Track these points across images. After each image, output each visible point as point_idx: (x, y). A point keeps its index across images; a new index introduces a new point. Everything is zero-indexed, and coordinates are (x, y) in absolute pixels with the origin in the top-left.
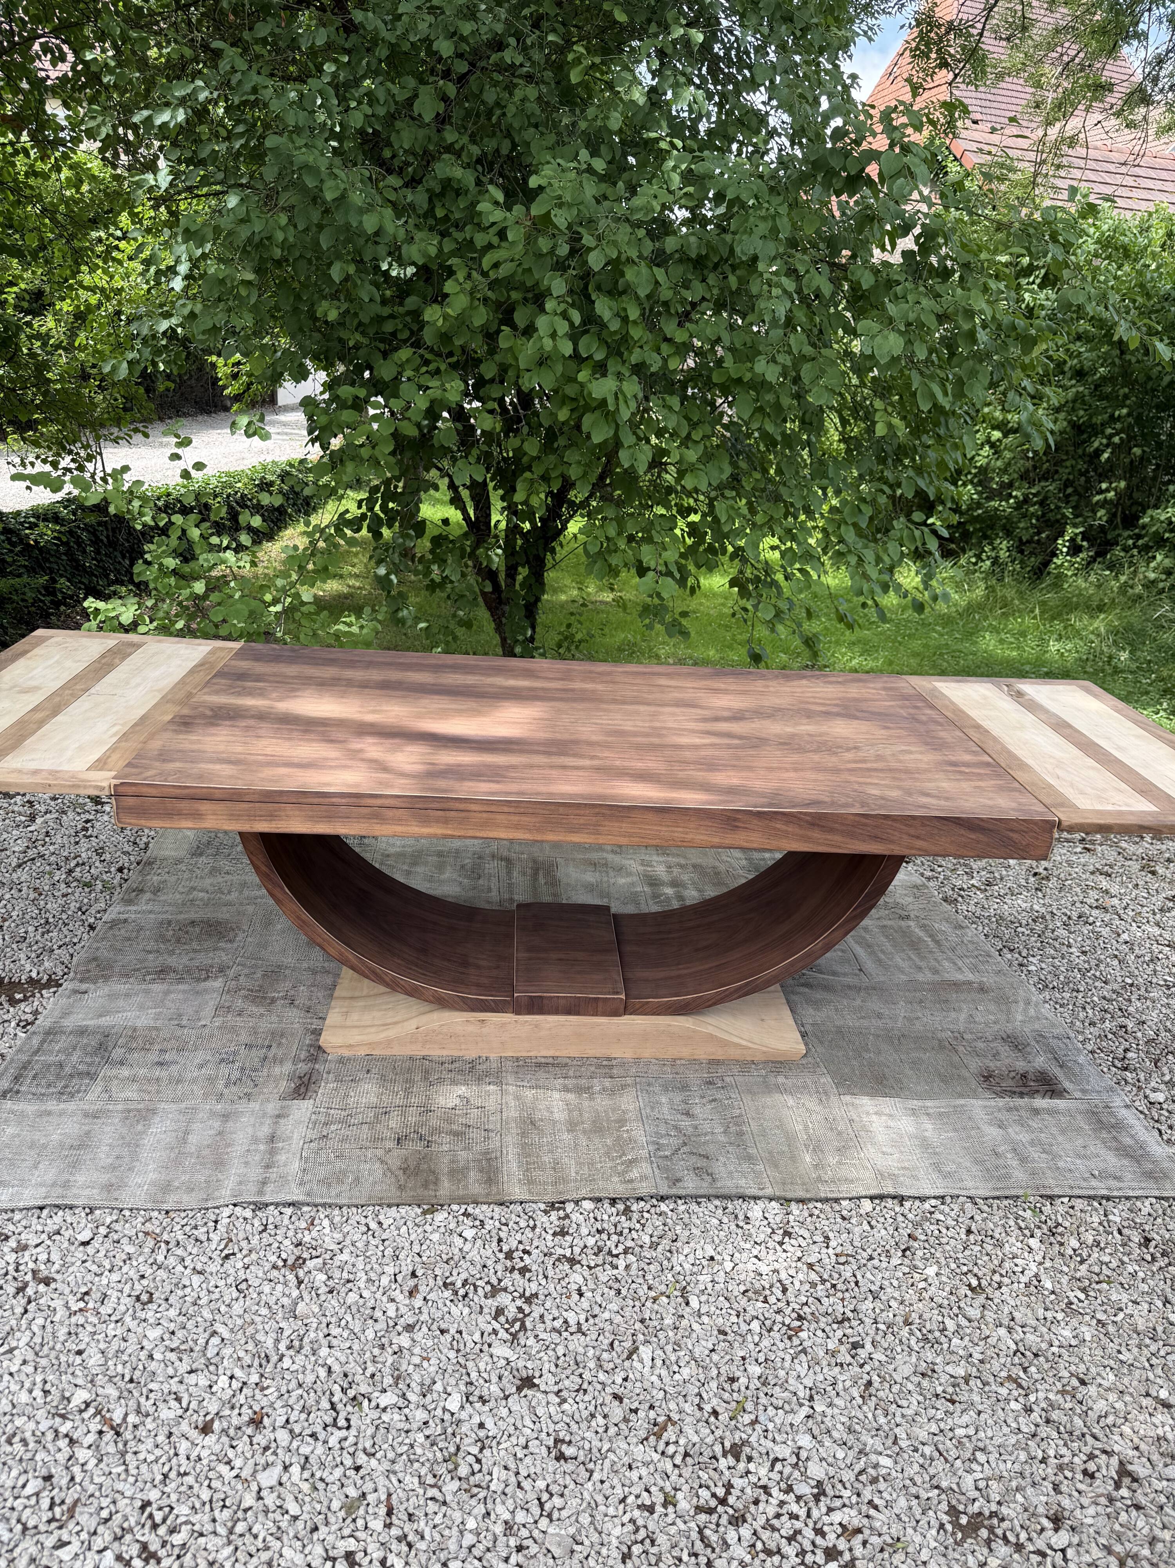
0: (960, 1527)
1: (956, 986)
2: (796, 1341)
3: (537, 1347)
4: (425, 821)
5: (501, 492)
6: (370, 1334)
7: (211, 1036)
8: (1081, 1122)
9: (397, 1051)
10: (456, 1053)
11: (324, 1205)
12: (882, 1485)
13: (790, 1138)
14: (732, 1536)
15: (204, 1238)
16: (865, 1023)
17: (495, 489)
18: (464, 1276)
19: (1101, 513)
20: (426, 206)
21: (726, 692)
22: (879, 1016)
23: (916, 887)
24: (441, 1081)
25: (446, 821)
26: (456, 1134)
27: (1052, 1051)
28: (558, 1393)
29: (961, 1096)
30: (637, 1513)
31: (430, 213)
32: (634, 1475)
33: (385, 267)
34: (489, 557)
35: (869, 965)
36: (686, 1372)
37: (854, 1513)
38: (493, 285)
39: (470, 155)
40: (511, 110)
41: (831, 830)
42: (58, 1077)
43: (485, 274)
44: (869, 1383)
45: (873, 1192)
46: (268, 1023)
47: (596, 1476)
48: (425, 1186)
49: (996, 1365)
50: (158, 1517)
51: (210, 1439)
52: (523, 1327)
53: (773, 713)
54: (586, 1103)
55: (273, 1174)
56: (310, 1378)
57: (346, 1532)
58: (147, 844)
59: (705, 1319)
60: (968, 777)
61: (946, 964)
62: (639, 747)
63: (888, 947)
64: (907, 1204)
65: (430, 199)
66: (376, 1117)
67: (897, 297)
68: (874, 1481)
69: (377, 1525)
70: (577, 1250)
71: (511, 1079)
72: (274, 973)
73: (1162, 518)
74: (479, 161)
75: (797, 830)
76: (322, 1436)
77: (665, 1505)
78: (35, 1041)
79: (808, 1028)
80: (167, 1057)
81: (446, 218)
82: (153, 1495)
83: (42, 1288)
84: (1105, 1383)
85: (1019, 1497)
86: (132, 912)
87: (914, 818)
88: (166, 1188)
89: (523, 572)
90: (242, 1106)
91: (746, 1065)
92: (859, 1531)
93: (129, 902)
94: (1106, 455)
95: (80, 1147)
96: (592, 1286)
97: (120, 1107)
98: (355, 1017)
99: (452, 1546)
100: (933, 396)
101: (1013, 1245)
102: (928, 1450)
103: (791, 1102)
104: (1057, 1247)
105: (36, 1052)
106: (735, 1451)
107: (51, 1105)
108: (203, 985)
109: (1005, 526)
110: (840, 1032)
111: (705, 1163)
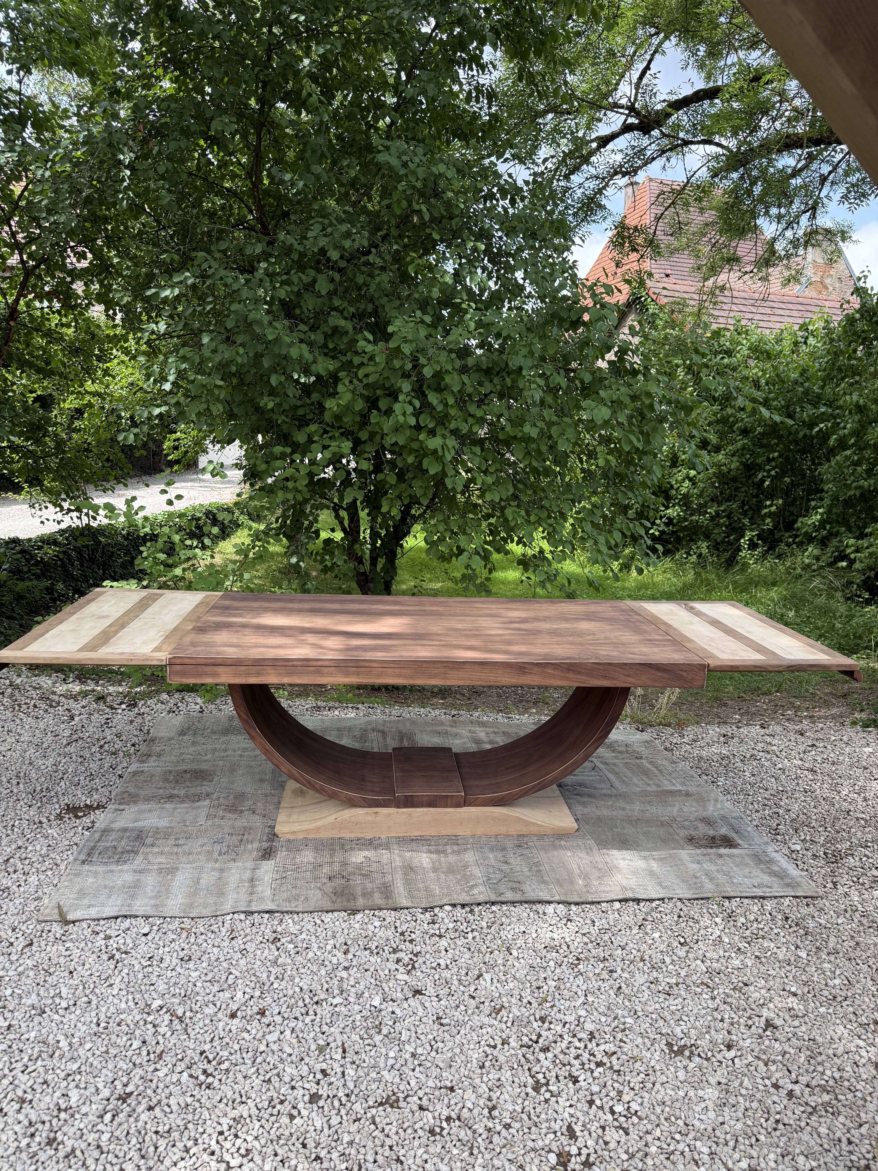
0: (674, 1051)
1: (671, 793)
2: (576, 970)
3: (422, 976)
4: (347, 674)
5: (367, 511)
6: (323, 972)
7: (207, 830)
8: (748, 860)
9: (324, 835)
10: (360, 835)
11: (287, 912)
12: (627, 1032)
13: (570, 873)
14: (542, 1056)
15: (217, 930)
16: (615, 813)
17: (362, 510)
18: (376, 944)
19: (768, 520)
20: (322, 342)
21: (516, 610)
22: (623, 809)
23: (646, 742)
24: (352, 849)
26: (364, 875)
27: (731, 825)
28: (437, 996)
29: (674, 849)
30: (487, 1048)
31: (325, 346)
32: (484, 1031)
33: (296, 377)
34: (362, 550)
35: (617, 783)
36: (511, 985)
37: (612, 1045)
38: (367, 386)
39: (348, 312)
40: (373, 287)
41: (579, 673)
42: (114, 853)
43: (360, 381)
44: (620, 988)
45: (620, 897)
46: (241, 822)
47: (462, 1032)
48: (348, 900)
49: (694, 978)
50: (211, 1057)
51: (236, 1021)
52: (414, 967)
53: (545, 619)
54: (443, 859)
55: (255, 897)
56: (290, 992)
57: (321, 1059)
58: (149, 730)
59: (522, 961)
60: (658, 646)
61: (665, 782)
62: (466, 636)
63: (629, 774)
64: (642, 904)
65: (325, 338)
66: (314, 867)
67: (606, 387)
68: (623, 1030)
69: (338, 1057)
70: (443, 931)
71: (395, 847)
72: (241, 797)
73: (809, 523)
74: (353, 316)
75: (560, 673)
76: (301, 1018)
77: (503, 1044)
78: (97, 836)
79: (579, 816)
80: (180, 842)
81: (335, 348)
82: (207, 1047)
83: (124, 956)
84: (759, 985)
85: (707, 1036)
86: (145, 767)
87: (625, 664)
88: (191, 905)
89: (381, 562)
90: (230, 865)
91: (541, 837)
92: (615, 1053)
93: (143, 762)
94: (767, 483)
95: (134, 887)
96: (452, 946)
97: (156, 867)
98: (295, 817)
99: (382, 1065)
100: (631, 442)
101: (706, 921)
102: (654, 1016)
103: (569, 854)
104: (732, 923)
105: (99, 841)
106: (543, 1020)
107: (113, 867)
108: (197, 804)
109: (704, 532)
110: (599, 819)
111: (517, 885)
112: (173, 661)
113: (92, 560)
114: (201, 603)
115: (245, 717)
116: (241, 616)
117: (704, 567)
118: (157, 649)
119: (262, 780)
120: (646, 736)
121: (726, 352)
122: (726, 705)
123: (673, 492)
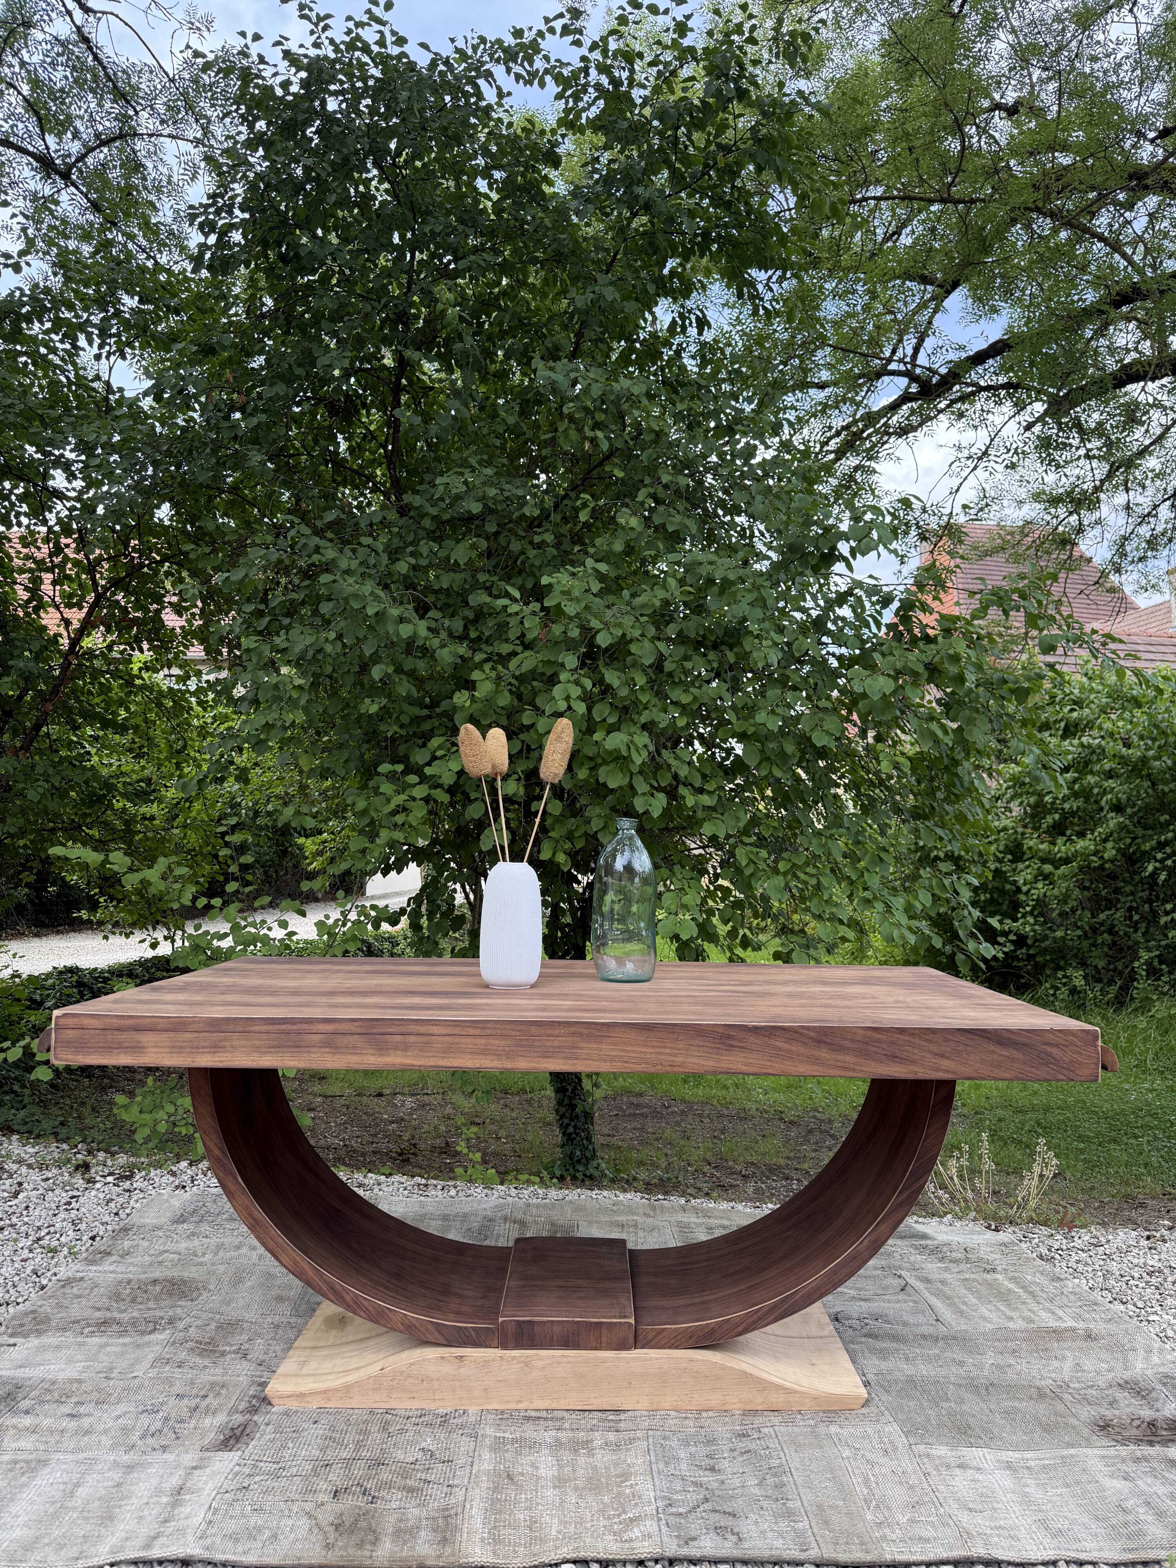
1: (1057, 1333)
7: (140, 1387)
9: (355, 1402)
10: (427, 1405)
13: (845, 1492)
16: (944, 1372)
22: (961, 1364)
23: (1004, 1246)
24: (403, 1432)
26: (411, 1490)
29: (1070, 1445)
35: (947, 1314)
45: (954, 1556)
46: (211, 1374)
54: (582, 1460)
55: (169, 1528)
58: (129, 1215)
61: (1043, 1314)
63: (970, 1298)
66: (314, 1469)
71: (490, 1430)
72: (231, 1327)
79: (871, 1377)
80: (82, 1410)
86: (92, 1272)
90: (152, 1458)
91: (789, 1414)
93: (92, 1262)
94: (1162, 878)
97: (8, 1458)
98: (313, 1365)
103: (846, 1453)
108: (147, 1338)
109: (1076, 956)
110: (911, 1381)
111: (728, 1522)
119: (280, 1299)
120: (1002, 1237)
121: (1075, 703)
122: (1142, 1205)
123: (1022, 897)
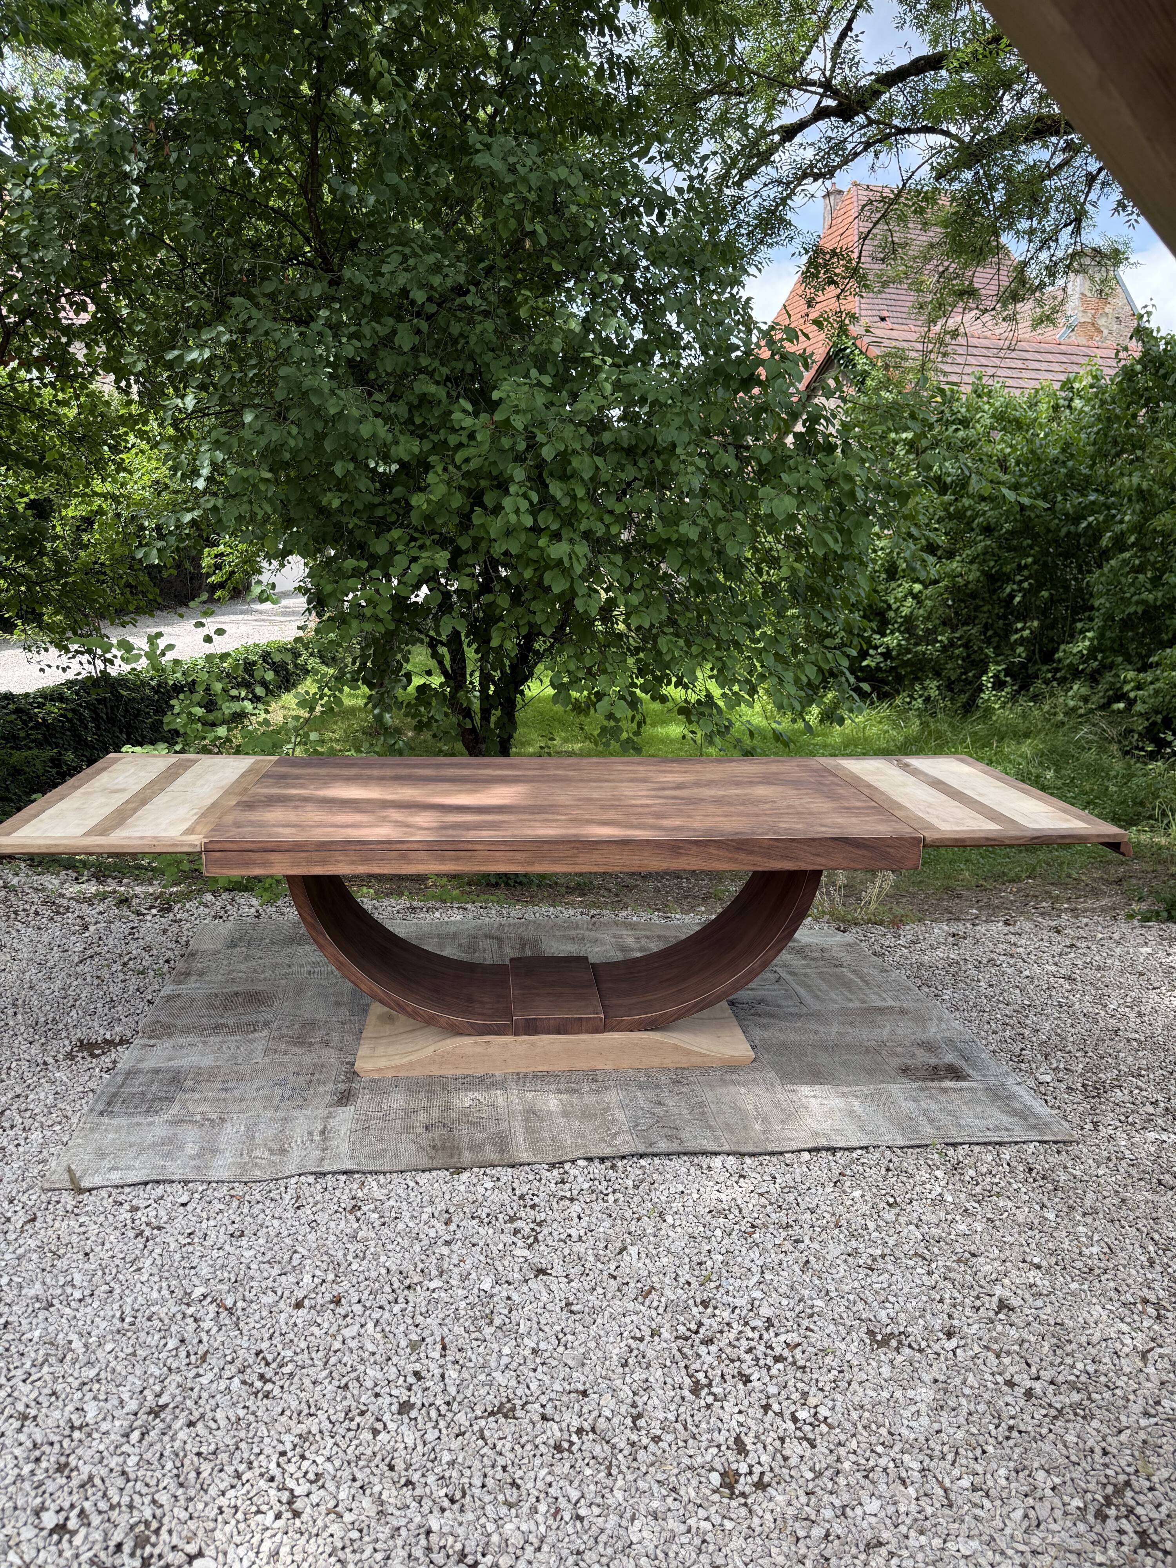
0: (877, 1342)
1: (880, 1010)
2: (750, 1240)
3: (547, 1250)
4: (442, 860)
5: (475, 646)
6: (417, 1248)
7: (264, 1069)
8: (981, 1096)
9: (418, 1072)
10: (467, 1072)
11: (370, 1172)
12: (816, 1318)
13: (743, 1114)
14: (703, 1350)
15: (278, 1197)
16: (805, 1037)
17: (469, 646)
18: (487, 1211)
19: (1020, 650)
20: (406, 415)
21: (671, 772)
22: (816, 1032)
23: (849, 945)
24: (456, 1089)
25: (457, 859)
26: (472, 1123)
27: (960, 1051)
28: (567, 1276)
29: (883, 1082)
30: (631, 1341)
31: (410, 421)
32: (628, 1319)
33: (372, 465)
34: (468, 699)
35: (808, 999)
36: (664, 1261)
37: (795, 1335)
38: (466, 475)
39: (441, 375)
40: (473, 339)
41: (751, 853)
42: (143, 1101)
43: (458, 468)
44: (808, 1262)
45: (810, 1145)
46: (308, 1060)
47: (599, 1321)
48: (451, 1156)
49: (906, 1247)
50: (270, 1358)
51: (302, 1312)
52: (536, 1240)
53: (708, 784)
54: (576, 1101)
55: (328, 1153)
56: (374, 1275)
57: (413, 1359)
58: (187, 942)
59: (679, 1229)
60: (857, 815)
61: (873, 996)
62: (602, 807)
63: (824, 987)
64: (839, 1155)
65: (410, 411)
66: (406, 1114)
67: (790, 469)
68: (811, 1316)
69: (436, 1355)
70: (575, 1192)
71: (514, 1086)
72: (310, 1025)
73: (1075, 650)
74: (448, 379)
75: (727, 854)
76: (387, 1307)
77: (652, 1336)
78: (119, 1079)
79: (757, 1042)
80: (230, 1085)
81: (423, 424)
82: (264, 1346)
83: (155, 1232)
84: (991, 1256)
85: (921, 1321)
86: (183, 989)
87: (814, 840)
88: (243, 1167)
89: (496, 714)
90: (295, 1113)
91: (706, 1070)
92: (799, 1344)
93: (180, 983)
94: (1018, 599)
95: (169, 1144)
96: (588, 1212)
97: (198, 1118)
98: (380, 1050)
99: (493, 1365)
100: (825, 544)
101: (923, 1175)
102: (851, 1297)
103: (743, 1091)
104: (957, 1177)
105: (122, 1086)
106: (705, 1304)
107: (141, 1119)
108: (252, 1036)
109: (933, 668)
110: (784, 1045)
111: (674, 1132)
112: (210, 846)
113: (111, 720)
114: (249, 771)
115: (310, 919)
116: (302, 786)
117: (933, 715)
118: (190, 831)
119: (338, 1004)
120: (848, 938)
121: (961, 422)
122: (959, 896)
123: (892, 614)
